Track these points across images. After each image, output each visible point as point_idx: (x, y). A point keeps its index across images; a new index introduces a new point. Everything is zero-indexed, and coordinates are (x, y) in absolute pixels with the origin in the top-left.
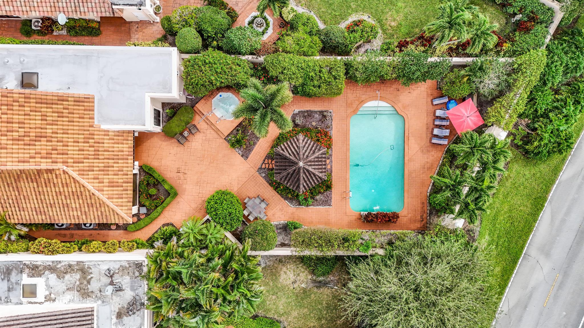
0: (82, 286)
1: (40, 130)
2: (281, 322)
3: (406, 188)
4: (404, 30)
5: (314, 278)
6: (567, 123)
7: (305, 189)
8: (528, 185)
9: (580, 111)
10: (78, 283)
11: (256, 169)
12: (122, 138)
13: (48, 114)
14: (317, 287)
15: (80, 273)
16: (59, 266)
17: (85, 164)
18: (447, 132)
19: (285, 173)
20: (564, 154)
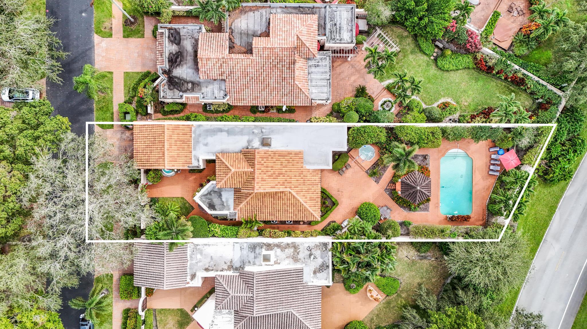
0: (294, 256)
1: (280, 171)
2: (399, 280)
3: (474, 200)
4: (472, 107)
5: (419, 254)
6: (569, 164)
7: (419, 202)
8: (546, 199)
9: (577, 156)
10: (292, 254)
11: (384, 190)
12: (316, 173)
13: (283, 162)
14: (420, 259)
15: (293, 248)
16: (282, 245)
17: (299, 188)
18: (499, 168)
19: (407, 193)
20: (568, 181)
